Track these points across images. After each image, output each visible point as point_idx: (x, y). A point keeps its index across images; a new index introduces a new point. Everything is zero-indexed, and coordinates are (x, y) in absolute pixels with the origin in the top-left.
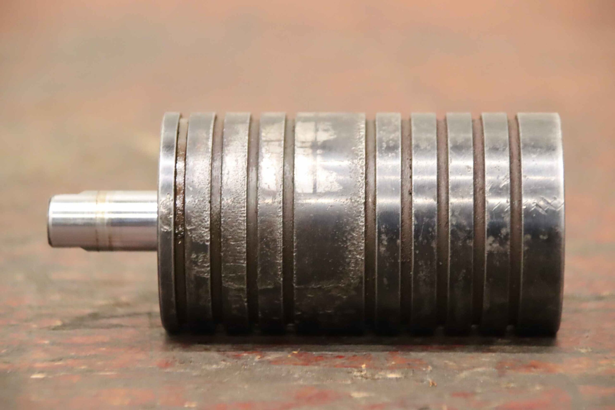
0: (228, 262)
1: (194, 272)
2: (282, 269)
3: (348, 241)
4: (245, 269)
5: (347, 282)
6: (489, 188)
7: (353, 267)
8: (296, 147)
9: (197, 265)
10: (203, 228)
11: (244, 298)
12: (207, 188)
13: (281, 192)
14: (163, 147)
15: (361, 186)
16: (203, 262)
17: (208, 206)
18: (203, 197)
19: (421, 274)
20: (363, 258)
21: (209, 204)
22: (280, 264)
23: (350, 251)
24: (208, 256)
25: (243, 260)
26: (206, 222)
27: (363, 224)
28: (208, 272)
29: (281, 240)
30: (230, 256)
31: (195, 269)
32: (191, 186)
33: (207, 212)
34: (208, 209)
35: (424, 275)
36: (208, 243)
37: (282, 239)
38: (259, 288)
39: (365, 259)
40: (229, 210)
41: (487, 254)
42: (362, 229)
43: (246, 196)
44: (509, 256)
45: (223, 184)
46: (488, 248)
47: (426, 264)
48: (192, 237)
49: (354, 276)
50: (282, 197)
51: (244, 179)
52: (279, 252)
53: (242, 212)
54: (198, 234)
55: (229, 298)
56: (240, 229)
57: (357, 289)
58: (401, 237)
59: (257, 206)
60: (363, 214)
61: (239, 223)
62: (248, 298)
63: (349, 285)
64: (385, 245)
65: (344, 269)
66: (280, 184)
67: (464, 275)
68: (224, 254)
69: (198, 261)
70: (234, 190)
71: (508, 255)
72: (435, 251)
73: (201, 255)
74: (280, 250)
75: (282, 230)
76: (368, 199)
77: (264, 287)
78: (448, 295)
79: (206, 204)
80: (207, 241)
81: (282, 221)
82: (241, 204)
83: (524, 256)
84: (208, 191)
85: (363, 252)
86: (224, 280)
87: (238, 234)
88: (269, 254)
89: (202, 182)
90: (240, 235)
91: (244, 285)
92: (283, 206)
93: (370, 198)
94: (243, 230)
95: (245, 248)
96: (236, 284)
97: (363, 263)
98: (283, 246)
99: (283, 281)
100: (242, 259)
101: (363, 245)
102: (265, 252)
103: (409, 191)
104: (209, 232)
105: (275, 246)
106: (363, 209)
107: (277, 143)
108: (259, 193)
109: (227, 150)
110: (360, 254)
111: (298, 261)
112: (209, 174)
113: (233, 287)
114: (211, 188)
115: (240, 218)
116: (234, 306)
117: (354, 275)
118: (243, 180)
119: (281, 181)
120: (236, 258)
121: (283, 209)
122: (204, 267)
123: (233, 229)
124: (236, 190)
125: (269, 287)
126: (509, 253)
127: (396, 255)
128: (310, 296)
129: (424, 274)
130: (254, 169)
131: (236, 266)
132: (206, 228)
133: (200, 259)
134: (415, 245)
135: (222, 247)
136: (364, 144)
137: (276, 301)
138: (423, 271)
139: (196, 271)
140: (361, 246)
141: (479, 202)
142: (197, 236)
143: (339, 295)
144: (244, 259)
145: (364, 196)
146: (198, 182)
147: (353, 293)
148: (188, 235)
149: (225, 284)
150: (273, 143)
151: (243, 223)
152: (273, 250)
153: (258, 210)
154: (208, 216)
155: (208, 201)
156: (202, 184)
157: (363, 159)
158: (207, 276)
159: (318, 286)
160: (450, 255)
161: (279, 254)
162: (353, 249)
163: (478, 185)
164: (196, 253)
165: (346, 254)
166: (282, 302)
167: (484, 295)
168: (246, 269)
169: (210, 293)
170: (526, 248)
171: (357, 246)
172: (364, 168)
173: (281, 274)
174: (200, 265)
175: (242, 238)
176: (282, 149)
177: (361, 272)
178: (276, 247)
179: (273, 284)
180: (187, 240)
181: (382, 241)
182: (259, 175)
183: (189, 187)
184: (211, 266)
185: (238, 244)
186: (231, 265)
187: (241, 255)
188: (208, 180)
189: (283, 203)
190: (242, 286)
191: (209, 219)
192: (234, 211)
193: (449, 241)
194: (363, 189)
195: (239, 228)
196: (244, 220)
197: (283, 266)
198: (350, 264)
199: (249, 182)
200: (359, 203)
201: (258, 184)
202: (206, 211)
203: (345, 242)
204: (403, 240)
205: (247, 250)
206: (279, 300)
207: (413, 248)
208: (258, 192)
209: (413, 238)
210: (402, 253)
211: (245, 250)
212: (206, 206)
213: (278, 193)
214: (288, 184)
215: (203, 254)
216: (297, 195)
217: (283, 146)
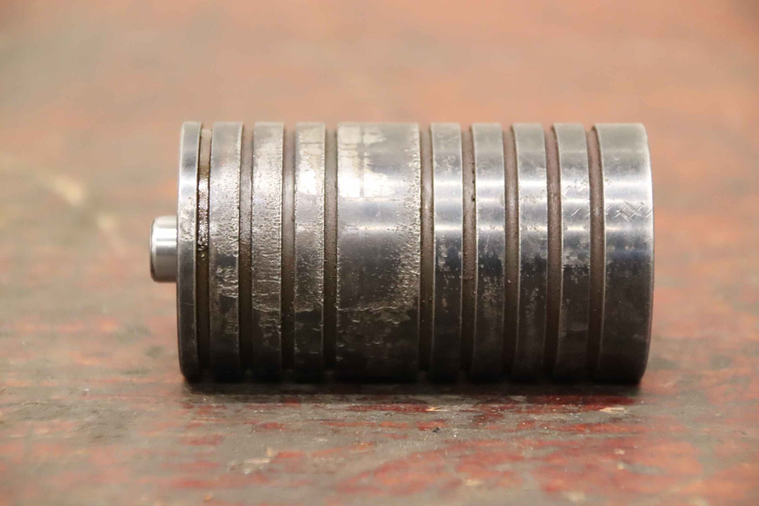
0: (259, 278)
1: (219, 292)
2: (323, 288)
3: (401, 254)
4: (279, 288)
5: (400, 304)
6: (566, 192)
7: (406, 284)
8: (339, 150)
9: (223, 282)
10: (231, 237)
11: (278, 324)
12: (236, 192)
13: (322, 196)
14: (183, 165)
15: (416, 190)
16: (231, 278)
17: (237, 212)
18: (230, 202)
19: (487, 294)
20: (419, 274)
21: (238, 210)
22: (320, 280)
23: (403, 265)
24: (236, 271)
25: (277, 277)
26: (234, 230)
27: (419, 233)
28: (235, 291)
29: (322, 252)
30: (262, 270)
31: (220, 287)
32: (216, 190)
33: (235, 220)
34: (237, 215)
35: (491, 295)
36: (236, 255)
37: (323, 250)
38: (296, 311)
39: (421, 274)
40: (261, 216)
41: (564, 268)
42: (418, 240)
43: (281, 201)
44: (589, 271)
45: (254, 187)
46: (565, 262)
47: (492, 281)
48: (217, 248)
49: (408, 297)
50: (323, 202)
51: (279, 182)
52: (320, 266)
53: (277, 219)
54: (224, 245)
55: (261, 325)
56: (273, 239)
57: (411, 312)
58: (463, 248)
59: (294, 212)
60: (418, 222)
61: (273, 231)
62: (282, 324)
63: (402, 307)
64: (445, 258)
65: (396, 287)
66: (321, 187)
67: (536, 295)
68: (256, 269)
69: (224, 277)
70: (267, 194)
71: (588, 269)
72: (503, 264)
73: (228, 270)
74: (322, 264)
75: (323, 240)
76: (425, 205)
77: (301, 310)
78: (518, 322)
79: (234, 209)
80: (236, 253)
81: (323, 229)
82: (275, 210)
83: (607, 271)
84: (237, 195)
85: (418, 267)
86: (254, 301)
87: (272, 245)
88: (308, 268)
89: (229, 185)
90: (274, 246)
91: (278, 307)
92: (325, 213)
93: (426, 204)
94: (277, 240)
95: (280, 261)
96: (269, 307)
97: (419, 279)
98: (324, 259)
99: (325, 303)
100: (276, 275)
101: (419, 257)
102: (303, 266)
103: (472, 196)
104: (238, 243)
105: (316, 258)
106: (419, 215)
107: (317, 145)
108: (297, 197)
109: (259, 152)
110: (415, 268)
111: (341, 276)
112: (238, 177)
113: (266, 310)
114: (240, 193)
115: (274, 226)
116: (265, 336)
117: (407, 295)
118: (278, 184)
119: (322, 185)
120: (270, 273)
121: (325, 216)
122: (231, 284)
123: (267, 239)
124: (270, 195)
125: (307, 310)
126: (589, 268)
127: (457, 269)
128: (355, 321)
129: (490, 293)
130: (291, 172)
131: (269, 283)
132: (234, 237)
133: (227, 275)
134: (479, 259)
135: (253, 260)
136: (418, 146)
137: (315, 329)
138: (488, 289)
139: (221, 289)
140: (417, 259)
141: (553, 209)
142: (223, 247)
143: (389, 320)
144: (279, 274)
145: (420, 201)
146: (225, 185)
147: (407, 318)
148: (213, 245)
149: (256, 307)
150: (313, 145)
151: (277, 232)
152: (313, 264)
153: (296, 217)
154: (236, 224)
155: (236, 207)
156: (230, 187)
157: (418, 161)
158: (235, 296)
159: (366, 309)
160: (520, 270)
161: (320, 268)
162: (406, 262)
163: (552, 191)
164: (222, 267)
165: (398, 268)
166: (322, 329)
167: (560, 320)
168: (280, 286)
169: (237, 318)
170: (609, 262)
171: (411, 259)
172: (419, 171)
173: (322, 293)
174: (227, 282)
175: (276, 250)
176: (323, 151)
177: (416, 291)
178: (316, 260)
179: (312, 306)
180: (212, 251)
181: (441, 253)
182: (297, 178)
183: (214, 191)
184: (240, 283)
185: (272, 256)
186: (264, 282)
187: (275, 269)
188: (236, 183)
189: (325, 210)
190: (275, 309)
191: (238, 227)
192: (267, 217)
193: (520, 254)
194: (418, 193)
195: (273, 237)
196: (279, 228)
197: (324, 284)
198: (404, 280)
199: (285, 186)
200: (414, 208)
201: (295, 188)
202: (235, 218)
203: (397, 254)
204: (465, 253)
205: (282, 264)
206: (319, 327)
207: (477, 261)
208: (295, 197)
209: (477, 250)
210: (464, 268)
211: (280, 264)
212: (234, 212)
213: (319, 198)
214: (330, 189)
215: (230, 268)
216: (342, 200)
217: (324, 148)
